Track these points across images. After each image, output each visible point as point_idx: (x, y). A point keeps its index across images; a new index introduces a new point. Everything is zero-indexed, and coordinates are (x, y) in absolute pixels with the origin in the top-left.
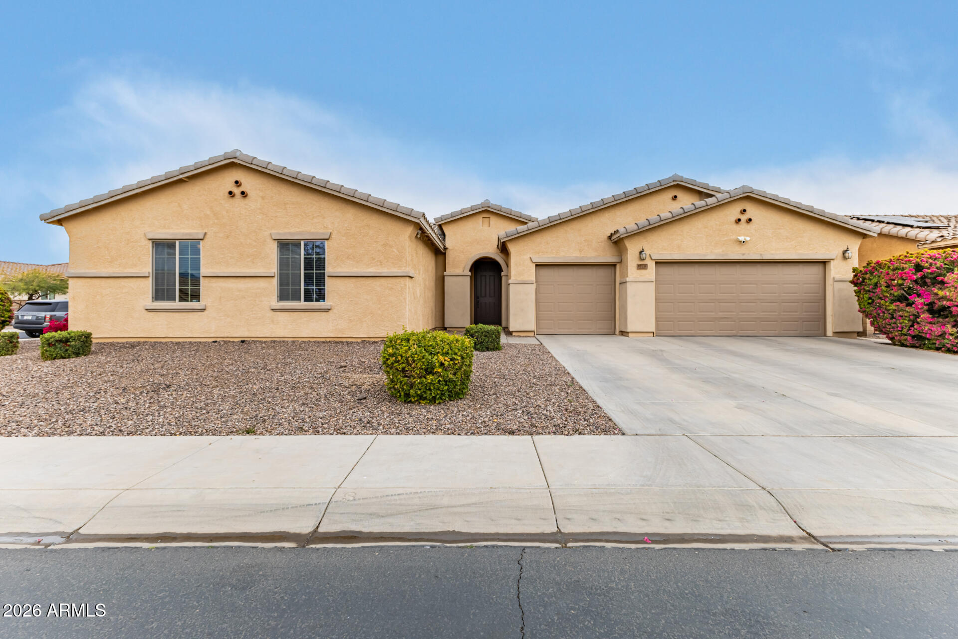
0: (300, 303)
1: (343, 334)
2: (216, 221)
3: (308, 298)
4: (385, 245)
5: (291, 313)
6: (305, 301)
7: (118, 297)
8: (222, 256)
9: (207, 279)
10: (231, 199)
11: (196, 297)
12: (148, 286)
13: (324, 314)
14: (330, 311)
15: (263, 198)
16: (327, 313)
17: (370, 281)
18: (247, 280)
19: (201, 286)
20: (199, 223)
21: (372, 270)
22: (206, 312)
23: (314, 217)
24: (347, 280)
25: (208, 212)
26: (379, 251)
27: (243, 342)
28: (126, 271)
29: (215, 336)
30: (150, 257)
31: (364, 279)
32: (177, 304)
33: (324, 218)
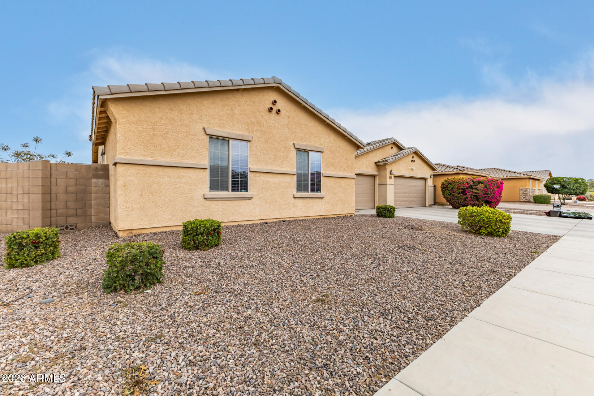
0: (308, 193)
1: (329, 213)
2: (259, 128)
3: (313, 190)
4: (346, 159)
5: (304, 200)
6: (311, 192)
7: (177, 186)
8: (263, 157)
9: (253, 174)
10: (269, 113)
11: (245, 188)
12: (205, 176)
13: (320, 200)
14: (323, 198)
15: (288, 117)
16: (322, 200)
17: (340, 180)
18: (279, 176)
19: (248, 179)
20: (247, 127)
21: (341, 174)
22: (252, 200)
23: (315, 137)
24: (331, 179)
25: (254, 120)
26: (344, 162)
27: (284, 221)
28: (185, 162)
29: (259, 219)
30: (207, 151)
31: (338, 179)
32: (230, 194)
33: (320, 138)
